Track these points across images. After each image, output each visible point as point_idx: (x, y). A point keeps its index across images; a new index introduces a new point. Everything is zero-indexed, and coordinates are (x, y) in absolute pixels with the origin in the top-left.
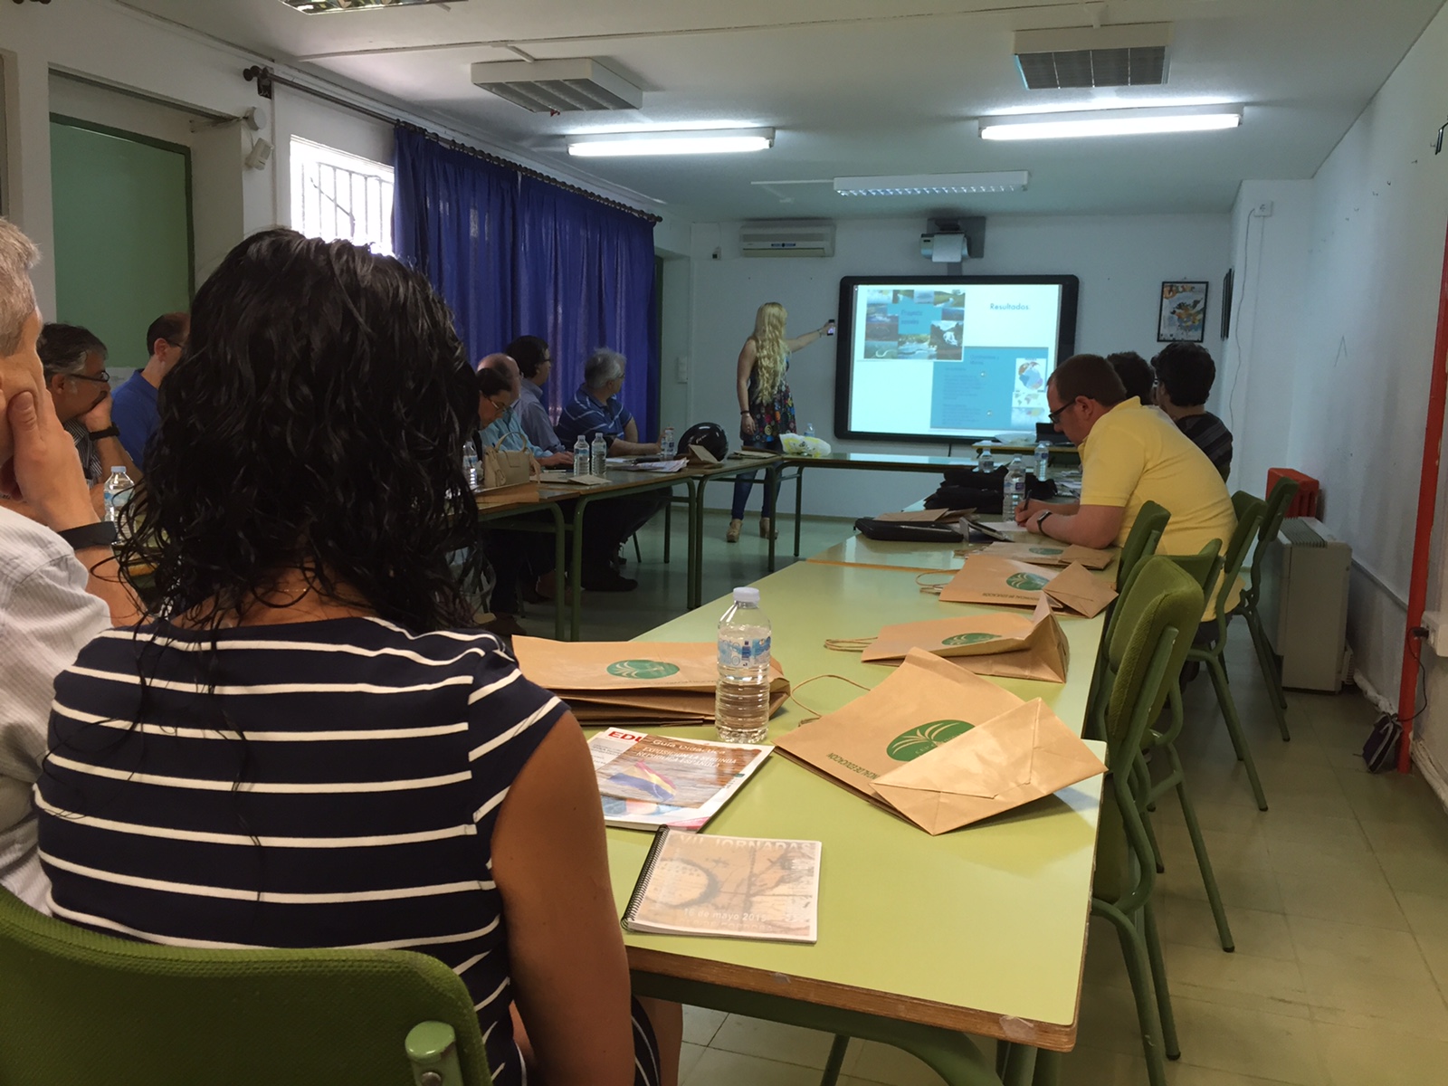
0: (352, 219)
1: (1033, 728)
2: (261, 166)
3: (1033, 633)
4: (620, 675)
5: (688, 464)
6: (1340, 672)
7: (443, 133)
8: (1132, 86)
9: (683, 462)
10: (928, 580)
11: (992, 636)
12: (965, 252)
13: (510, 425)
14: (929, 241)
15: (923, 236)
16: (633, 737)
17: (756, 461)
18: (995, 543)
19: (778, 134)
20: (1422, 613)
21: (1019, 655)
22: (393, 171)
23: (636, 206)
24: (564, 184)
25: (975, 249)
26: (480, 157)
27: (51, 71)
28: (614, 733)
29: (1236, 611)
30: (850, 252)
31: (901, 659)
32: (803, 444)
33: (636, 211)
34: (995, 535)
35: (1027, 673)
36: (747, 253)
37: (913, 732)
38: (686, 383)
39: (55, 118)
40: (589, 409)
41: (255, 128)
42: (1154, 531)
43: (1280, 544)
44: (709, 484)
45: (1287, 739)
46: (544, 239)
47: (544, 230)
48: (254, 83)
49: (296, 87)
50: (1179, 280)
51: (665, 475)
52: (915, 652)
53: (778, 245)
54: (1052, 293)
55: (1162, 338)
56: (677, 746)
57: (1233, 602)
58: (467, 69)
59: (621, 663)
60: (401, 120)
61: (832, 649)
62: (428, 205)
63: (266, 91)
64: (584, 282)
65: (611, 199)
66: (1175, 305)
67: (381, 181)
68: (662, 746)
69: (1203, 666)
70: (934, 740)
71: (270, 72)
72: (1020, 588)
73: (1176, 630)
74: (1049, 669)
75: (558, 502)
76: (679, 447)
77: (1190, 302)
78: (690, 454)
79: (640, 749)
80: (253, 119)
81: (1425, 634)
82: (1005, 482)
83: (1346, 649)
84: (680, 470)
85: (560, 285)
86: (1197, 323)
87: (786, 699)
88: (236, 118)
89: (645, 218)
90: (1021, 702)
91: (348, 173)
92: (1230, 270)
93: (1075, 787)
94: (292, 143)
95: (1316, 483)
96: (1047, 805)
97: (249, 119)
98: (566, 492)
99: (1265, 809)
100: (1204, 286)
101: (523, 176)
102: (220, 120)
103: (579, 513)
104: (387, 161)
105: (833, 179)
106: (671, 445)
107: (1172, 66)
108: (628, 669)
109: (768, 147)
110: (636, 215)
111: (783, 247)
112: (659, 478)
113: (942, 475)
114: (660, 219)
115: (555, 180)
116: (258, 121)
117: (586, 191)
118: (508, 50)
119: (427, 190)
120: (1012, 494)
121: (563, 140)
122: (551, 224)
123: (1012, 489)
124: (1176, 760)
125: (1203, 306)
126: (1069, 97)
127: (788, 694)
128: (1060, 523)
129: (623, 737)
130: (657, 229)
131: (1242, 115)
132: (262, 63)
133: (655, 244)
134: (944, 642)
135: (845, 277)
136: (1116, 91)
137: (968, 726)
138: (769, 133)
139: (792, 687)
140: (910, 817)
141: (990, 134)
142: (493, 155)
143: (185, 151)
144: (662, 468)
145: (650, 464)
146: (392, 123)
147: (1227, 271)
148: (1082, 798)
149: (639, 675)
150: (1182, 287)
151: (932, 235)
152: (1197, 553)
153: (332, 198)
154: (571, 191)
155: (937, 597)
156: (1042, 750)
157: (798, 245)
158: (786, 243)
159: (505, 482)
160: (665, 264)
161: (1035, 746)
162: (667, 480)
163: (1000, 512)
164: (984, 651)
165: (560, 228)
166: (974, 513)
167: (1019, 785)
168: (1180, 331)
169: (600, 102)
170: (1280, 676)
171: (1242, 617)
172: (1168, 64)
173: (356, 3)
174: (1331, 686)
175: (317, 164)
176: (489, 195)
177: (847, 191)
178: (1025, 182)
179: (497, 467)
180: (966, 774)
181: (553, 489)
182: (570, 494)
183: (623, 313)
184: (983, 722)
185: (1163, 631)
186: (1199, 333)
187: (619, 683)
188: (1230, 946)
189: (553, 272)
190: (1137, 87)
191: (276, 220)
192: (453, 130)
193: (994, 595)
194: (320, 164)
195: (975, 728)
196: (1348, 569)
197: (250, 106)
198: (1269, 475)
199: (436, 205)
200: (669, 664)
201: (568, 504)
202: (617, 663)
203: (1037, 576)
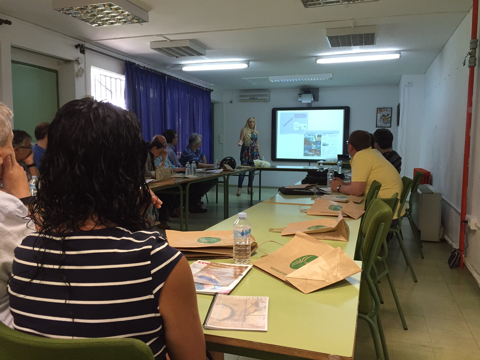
0: (111, 92)
1: (337, 257)
2: (81, 76)
3: (337, 225)
4: (202, 242)
5: (223, 170)
6: (440, 235)
7: (141, 64)
9: (222, 170)
10: (303, 208)
11: (324, 226)
12: (313, 99)
14: (301, 96)
15: (299, 94)
16: (206, 263)
17: (246, 169)
18: (325, 195)
19: (250, 62)
20: (465, 215)
21: (333, 233)
22: (125, 77)
23: (205, 86)
24: (181, 80)
25: (316, 98)
26: (153, 72)
27: (12, 47)
28: (200, 262)
29: (404, 216)
30: (275, 100)
31: (294, 235)
32: (261, 163)
33: (205, 88)
34: (325, 192)
35: (335, 238)
36: (242, 101)
37: (298, 259)
38: (222, 144)
39: (13, 62)
40: (190, 153)
41: (79, 64)
42: (376, 190)
43: (418, 193)
44: (230, 177)
45: (423, 258)
46: (175, 98)
47: (174, 95)
48: (79, 49)
49: (92, 50)
50: (382, 107)
51: (216, 174)
52: (298, 232)
53: (252, 98)
54: (341, 112)
55: (377, 126)
56: (221, 266)
57: (403, 213)
58: (149, 44)
59: (202, 238)
60: (127, 60)
61: (271, 232)
62: (136, 88)
63: (83, 52)
64: (188, 111)
65: (196, 84)
66: (381, 116)
67: (121, 80)
68: (216, 266)
69: (394, 234)
70: (305, 262)
71: (84, 46)
72: (333, 210)
73: (384, 224)
74: (343, 237)
75: (180, 184)
76: (220, 165)
77: (386, 114)
78: (224, 167)
79: (208, 267)
81: (466, 222)
82: (328, 175)
83: (441, 228)
84: (221, 173)
85: (180, 112)
86: (389, 121)
87: (256, 249)
88: (73, 60)
89: (208, 90)
90: (333, 249)
91: (110, 78)
92: (399, 104)
93: (352, 276)
94: (91, 68)
95: (429, 173)
96: (343, 283)
97: (77, 61)
99: (416, 282)
100: (391, 109)
101: (167, 77)
102: (68, 61)
103: (188, 188)
104: (123, 74)
105: (269, 76)
107: (377, 39)
108: (204, 240)
109: (247, 67)
110: (205, 89)
111: (253, 99)
112: (213, 175)
113: (307, 172)
114: (213, 90)
115: (178, 79)
116: (80, 61)
117: (188, 82)
118: (162, 38)
119: (136, 82)
120: (330, 179)
121: (180, 66)
122: (177, 93)
123: (330, 177)
124: (386, 266)
125: (390, 115)
126: (344, 49)
127: (257, 247)
128: (345, 188)
129: (203, 263)
130: (212, 94)
131: (401, 54)
132: (81, 43)
133: (211, 99)
134: (308, 229)
135: (274, 108)
136: (360, 47)
138: (248, 62)
139: (258, 245)
140: (298, 288)
141: (319, 61)
142: (158, 71)
143: (56, 72)
144: (215, 172)
145: (211, 171)
146: (123, 61)
148: (355, 281)
149: (208, 242)
150: (384, 109)
151: (302, 94)
152: (391, 197)
153: (105, 86)
154: (183, 82)
155: (306, 214)
156: (341, 264)
157: (258, 98)
158: (254, 97)
159: (163, 178)
160: (215, 105)
161: (338, 263)
162: (216, 176)
163: (326, 185)
164: (321, 232)
165: (180, 94)
166: (318, 185)
167: (333, 276)
168: (383, 124)
169: (192, 53)
170: (420, 237)
171: (406, 218)
172: (376, 38)
173: (112, 23)
174: (437, 240)
175: (100, 75)
176: (156, 84)
177: (273, 80)
178: (331, 77)
179: (160, 173)
180: (316, 273)
181: (179, 180)
182: (184, 181)
183: (201, 121)
184: (321, 255)
185: (380, 224)
186: (390, 124)
187: (201, 245)
188: (406, 328)
189: (178, 108)
190: (366, 46)
191: (86, 93)
192: (144, 63)
193: (324, 212)
194: (101, 75)
195: (318, 258)
196: (441, 201)
197: (78, 57)
198: (414, 170)
199: (139, 87)
200: (218, 238)
201: (184, 185)
202: (200, 238)
203: (338, 206)
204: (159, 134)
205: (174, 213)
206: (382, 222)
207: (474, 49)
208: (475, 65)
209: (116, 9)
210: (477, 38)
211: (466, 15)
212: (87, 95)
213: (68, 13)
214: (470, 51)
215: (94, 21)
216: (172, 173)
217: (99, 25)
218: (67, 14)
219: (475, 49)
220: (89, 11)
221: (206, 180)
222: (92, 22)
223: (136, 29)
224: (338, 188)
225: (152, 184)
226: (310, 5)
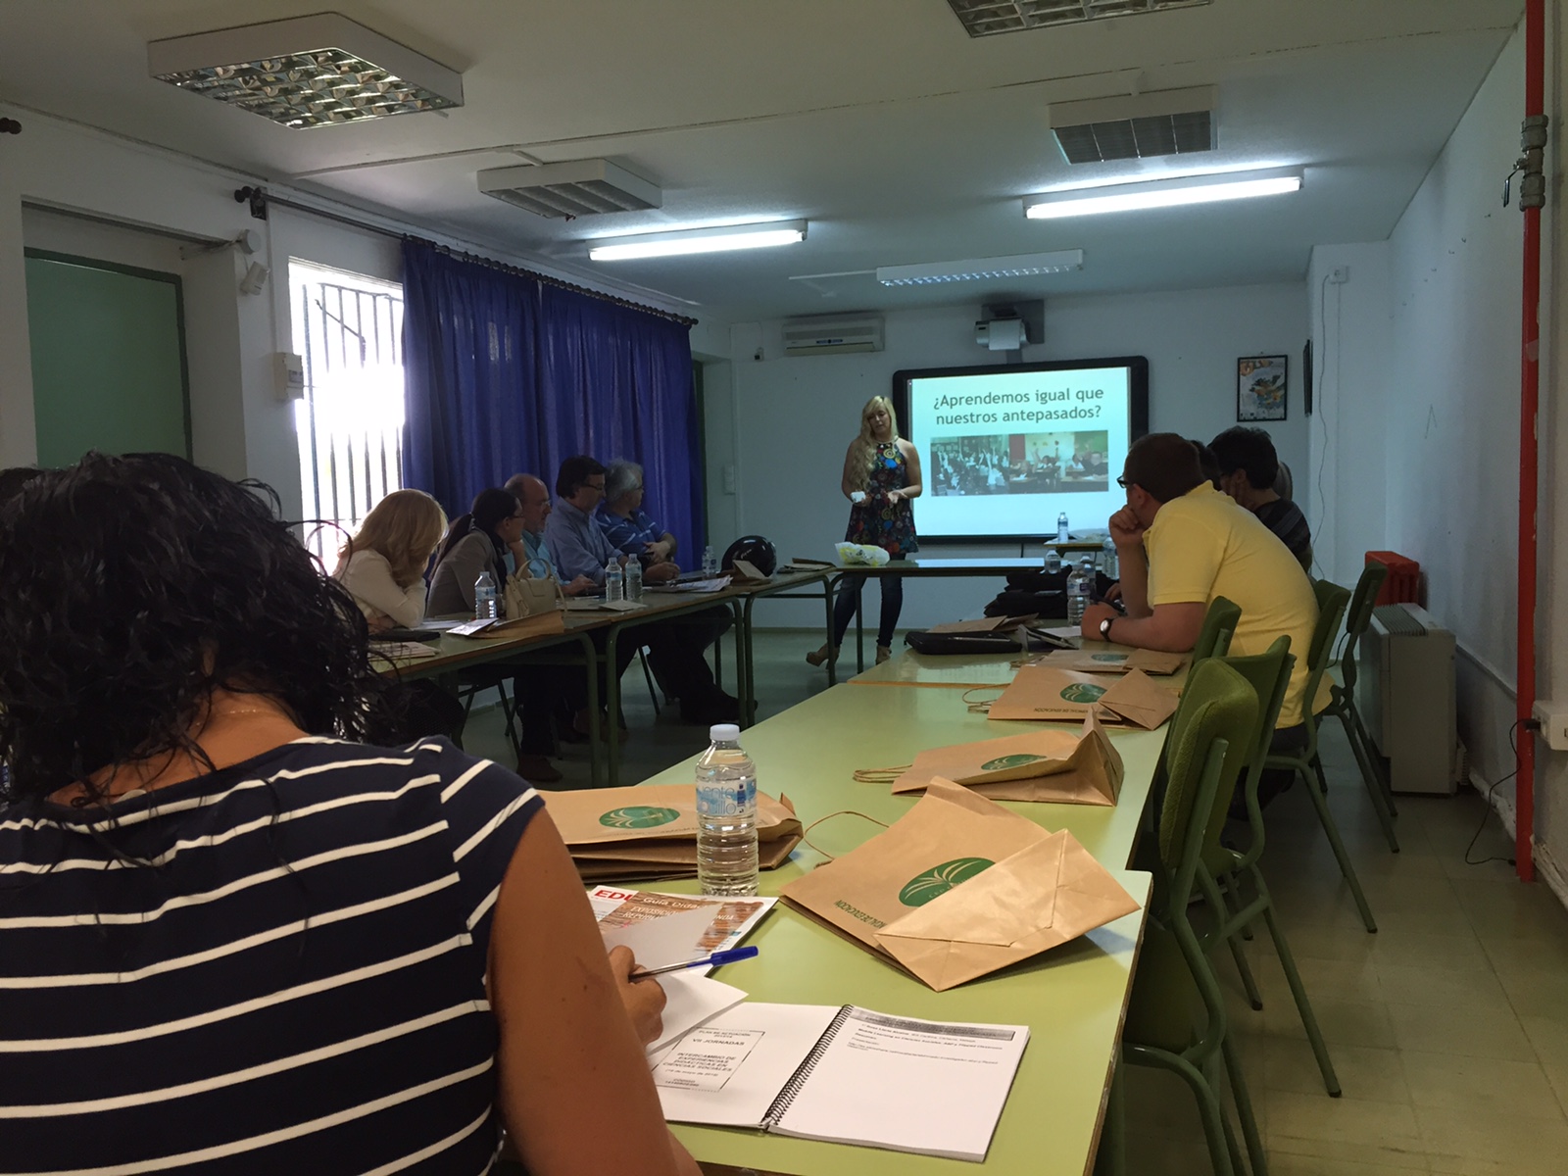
0: (362, 341)
1: (1057, 863)
2: (257, 290)
3: (1076, 752)
4: (613, 825)
5: (731, 582)
6: (1453, 772)
7: (454, 244)
8: (1182, 154)
9: (726, 580)
10: (977, 697)
11: (1035, 757)
12: (1024, 338)
13: (539, 550)
14: (984, 328)
15: (977, 323)
16: (623, 896)
17: (808, 574)
18: (1055, 652)
19: (811, 225)
20: (1532, 703)
21: (1064, 778)
22: (401, 288)
23: (669, 310)
24: (589, 290)
25: (1034, 334)
26: (496, 268)
27: (25, 204)
28: (601, 892)
29: (1327, 712)
30: (902, 344)
31: (923, 790)
32: (860, 553)
33: (669, 315)
34: (1056, 642)
35: (1072, 797)
36: (792, 351)
37: (930, 873)
38: (734, 494)
39: (30, 253)
41: (250, 252)
42: (1222, 630)
43: (1375, 633)
44: (757, 602)
45: (1396, 851)
46: (570, 351)
47: (569, 340)
48: (247, 204)
49: (291, 206)
50: (1256, 355)
51: (708, 595)
52: (936, 781)
53: (824, 342)
54: (1119, 378)
55: (1242, 418)
56: (670, 903)
57: (1323, 700)
58: (473, 176)
59: (616, 812)
60: (408, 234)
61: (860, 781)
62: (441, 321)
63: (260, 212)
64: (616, 393)
65: (641, 304)
66: (1253, 382)
67: (391, 299)
68: (654, 904)
70: (952, 882)
71: (263, 191)
72: (1076, 700)
73: (1225, 742)
74: (1097, 792)
75: (588, 632)
76: (723, 563)
77: (1269, 378)
78: (734, 570)
79: (628, 909)
80: (246, 243)
81: (1537, 725)
82: (1069, 584)
83: (1458, 746)
84: (723, 589)
85: (590, 397)
86: (1278, 400)
87: (798, 841)
88: (227, 242)
89: (680, 321)
90: (1048, 835)
91: (354, 293)
92: (1309, 341)
93: (1109, 927)
94: (291, 265)
95: (1416, 565)
96: (1079, 948)
97: (242, 242)
98: (597, 621)
99: (1374, 931)
100: (1283, 360)
101: (543, 284)
102: (212, 246)
103: (612, 643)
104: (393, 277)
105: (875, 269)
106: (713, 562)
107: (1219, 131)
108: (623, 817)
109: (801, 240)
110: (670, 319)
111: (830, 344)
112: (701, 599)
113: (1004, 578)
114: (695, 322)
115: (578, 287)
116: (251, 244)
117: (613, 297)
118: (514, 155)
119: (440, 305)
120: (1076, 596)
121: (583, 245)
122: (576, 330)
123: (1076, 591)
124: (1261, 884)
125: (1283, 381)
126: (1116, 170)
127: (801, 836)
129: (611, 897)
130: (693, 333)
131: (1303, 178)
132: (253, 183)
133: (692, 349)
134: (983, 767)
135: (899, 371)
136: (1166, 161)
137: (988, 864)
138: (801, 225)
139: (804, 828)
140: (914, 972)
141: (1036, 212)
142: (510, 265)
143: (175, 280)
144: (704, 588)
145: (690, 584)
146: (398, 238)
147: (1305, 343)
148: (1116, 938)
149: (634, 825)
150: (1260, 362)
151: (987, 322)
152: (1265, 652)
153: (339, 319)
154: (597, 297)
155: (986, 716)
156: (1066, 888)
157: (846, 340)
158: (832, 339)
159: (528, 612)
160: (705, 369)
161: (1059, 884)
162: (710, 601)
163: (1066, 618)
164: (1024, 775)
165: (587, 335)
166: (1036, 618)
167: (1039, 930)
168: (1261, 410)
169: (618, 203)
170: (1388, 782)
171: (1335, 718)
172: (1216, 129)
173: (347, 115)
174: (1445, 788)
175: (320, 286)
176: (508, 307)
177: (892, 281)
178: (1080, 261)
179: (519, 597)
180: (978, 920)
181: (581, 618)
182: (599, 623)
183: (661, 421)
184: (1004, 858)
185: (1211, 744)
186: (1282, 410)
187: (609, 835)
188: (1337, 1091)
189: (581, 384)
190: (1186, 154)
191: (274, 344)
192: (465, 241)
193: (1047, 710)
194: (323, 286)
195: (994, 866)
196: (1453, 658)
197: (245, 229)
198: (1366, 559)
199: (449, 320)
200: (669, 810)
201: (599, 633)
202: (612, 812)
203: (1094, 687)
204: (523, 471)
205: (574, 726)
206: (1218, 736)
207: (1535, 148)
208: (1542, 203)
209: (354, 69)
210: (1545, 113)
211: (1508, 38)
212: (279, 350)
213: (200, 86)
214: (1525, 156)
215: (287, 109)
216: (558, 597)
217: (306, 122)
218: (197, 90)
219: (1541, 148)
220: (271, 78)
221: (671, 615)
222: (282, 114)
223: (426, 132)
224: (1104, 625)
225: (488, 635)
226: (989, 27)
